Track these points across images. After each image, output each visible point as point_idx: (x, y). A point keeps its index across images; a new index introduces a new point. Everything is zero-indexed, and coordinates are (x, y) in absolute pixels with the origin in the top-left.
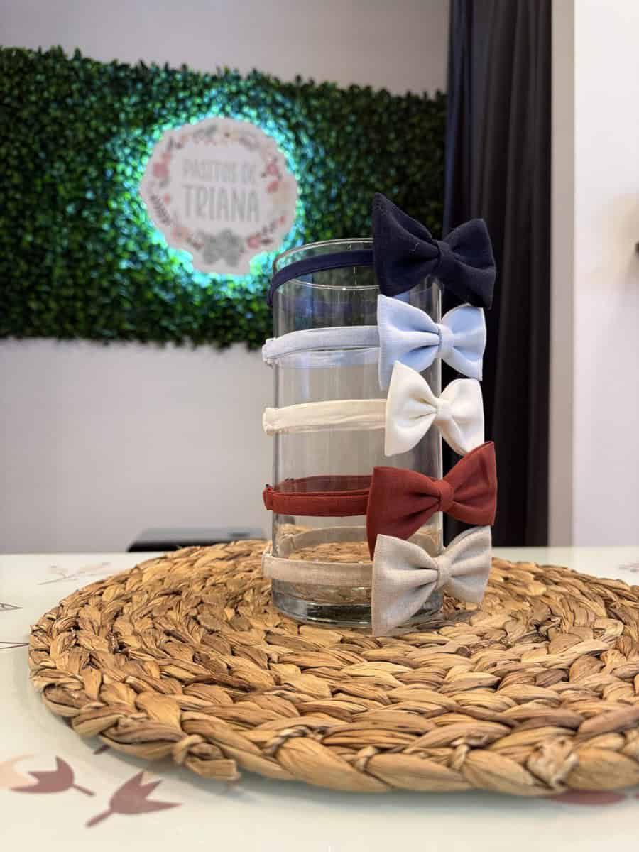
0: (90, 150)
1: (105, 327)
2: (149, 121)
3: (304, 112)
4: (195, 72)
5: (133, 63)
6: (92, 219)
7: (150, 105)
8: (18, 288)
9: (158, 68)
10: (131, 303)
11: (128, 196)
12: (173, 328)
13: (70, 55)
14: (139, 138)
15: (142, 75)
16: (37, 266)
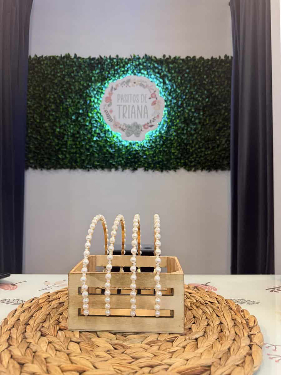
0: (80, 93)
1: (88, 164)
2: (103, 79)
3: (167, 70)
4: (122, 57)
5: (97, 57)
6: (82, 121)
7: (104, 73)
8: (54, 150)
9: (107, 58)
10: (98, 154)
11: (96, 111)
12: (114, 163)
13: (72, 56)
14: (100, 87)
15: (100, 61)
16: (61, 141)
